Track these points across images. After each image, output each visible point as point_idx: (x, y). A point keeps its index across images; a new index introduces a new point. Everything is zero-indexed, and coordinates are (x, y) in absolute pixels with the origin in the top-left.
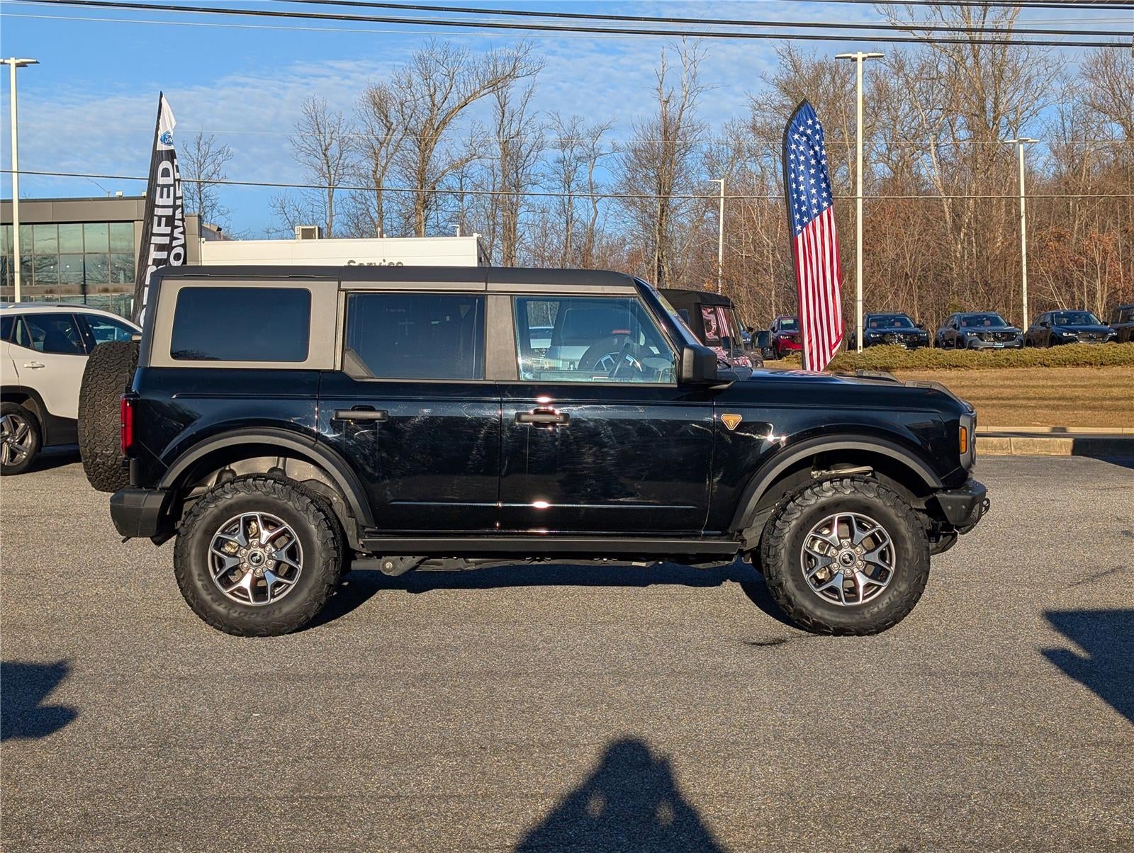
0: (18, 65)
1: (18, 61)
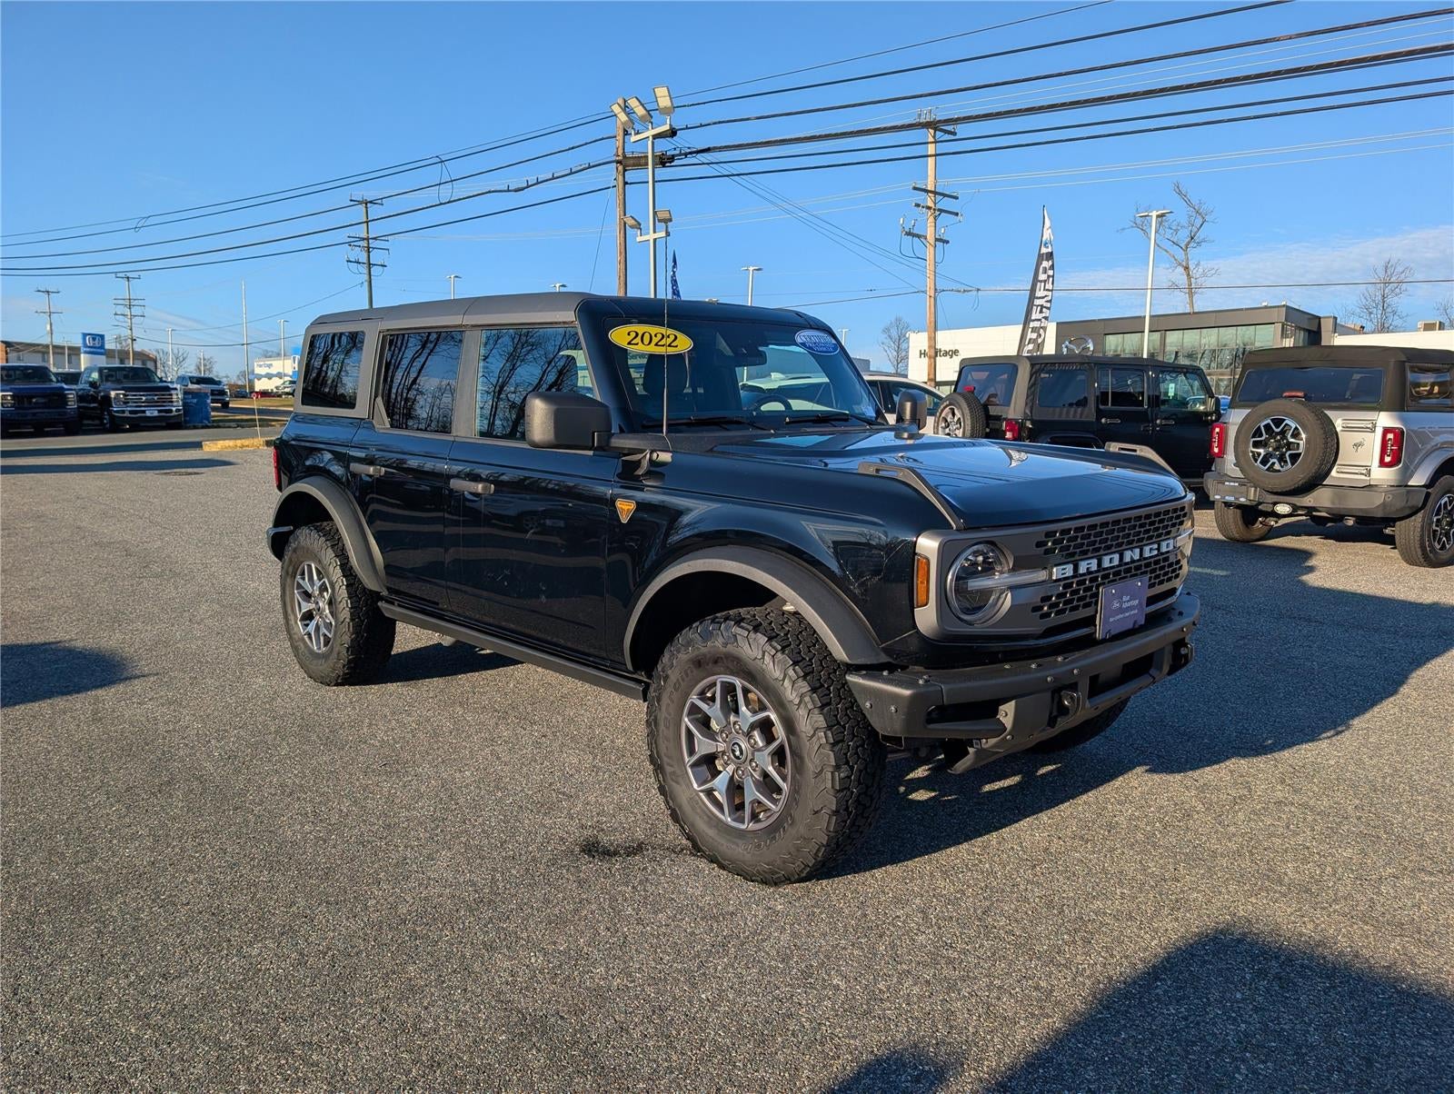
0: (1158, 216)
1: (1158, 213)
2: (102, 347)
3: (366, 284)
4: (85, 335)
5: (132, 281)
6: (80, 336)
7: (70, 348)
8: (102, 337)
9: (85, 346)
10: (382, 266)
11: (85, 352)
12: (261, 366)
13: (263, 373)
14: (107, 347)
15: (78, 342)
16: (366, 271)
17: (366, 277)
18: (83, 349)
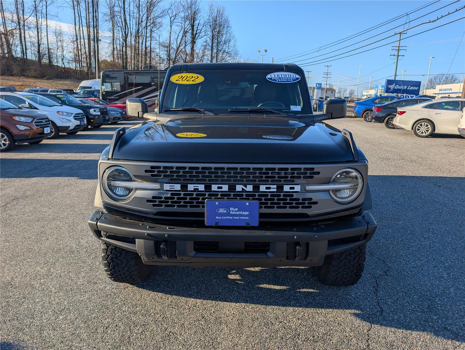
2: (321, 87)
3: (396, 63)
4: (317, 84)
5: (329, 67)
6: (315, 84)
7: (313, 88)
8: (321, 84)
9: (316, 87)
10: (403, 56)
11: (316, 89)
12: (365, 92)
13: (365, 94)
14: (322, 87)
15: (315, 86)
16: (396, 58)
17: (396, 60)
18: (316, 88)
